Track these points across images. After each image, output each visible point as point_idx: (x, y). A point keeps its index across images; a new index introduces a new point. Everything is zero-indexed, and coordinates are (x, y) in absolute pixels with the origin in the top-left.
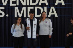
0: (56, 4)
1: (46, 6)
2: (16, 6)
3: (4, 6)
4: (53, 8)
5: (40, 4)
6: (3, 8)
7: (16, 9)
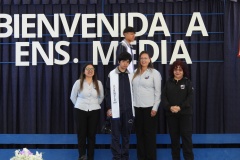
0: (189, 34)
1: (164, 38)
2: (97, 39)
3: (70, 39)
4: (180, 43)
5: (151, 34)
6: (67, 44)
7: (97, 45)
